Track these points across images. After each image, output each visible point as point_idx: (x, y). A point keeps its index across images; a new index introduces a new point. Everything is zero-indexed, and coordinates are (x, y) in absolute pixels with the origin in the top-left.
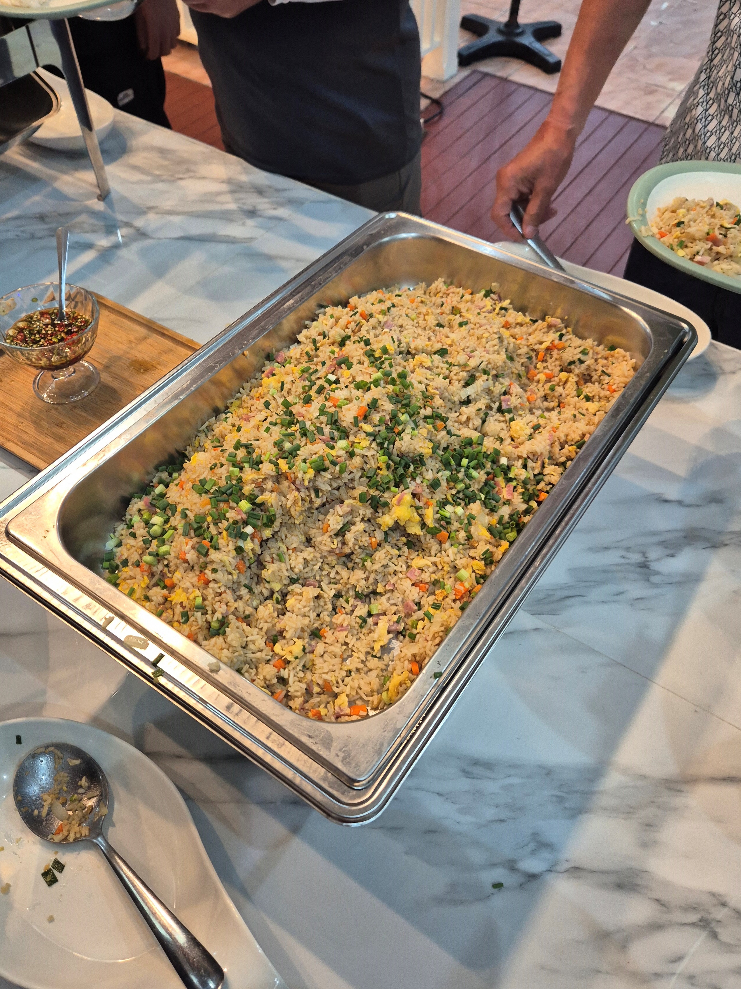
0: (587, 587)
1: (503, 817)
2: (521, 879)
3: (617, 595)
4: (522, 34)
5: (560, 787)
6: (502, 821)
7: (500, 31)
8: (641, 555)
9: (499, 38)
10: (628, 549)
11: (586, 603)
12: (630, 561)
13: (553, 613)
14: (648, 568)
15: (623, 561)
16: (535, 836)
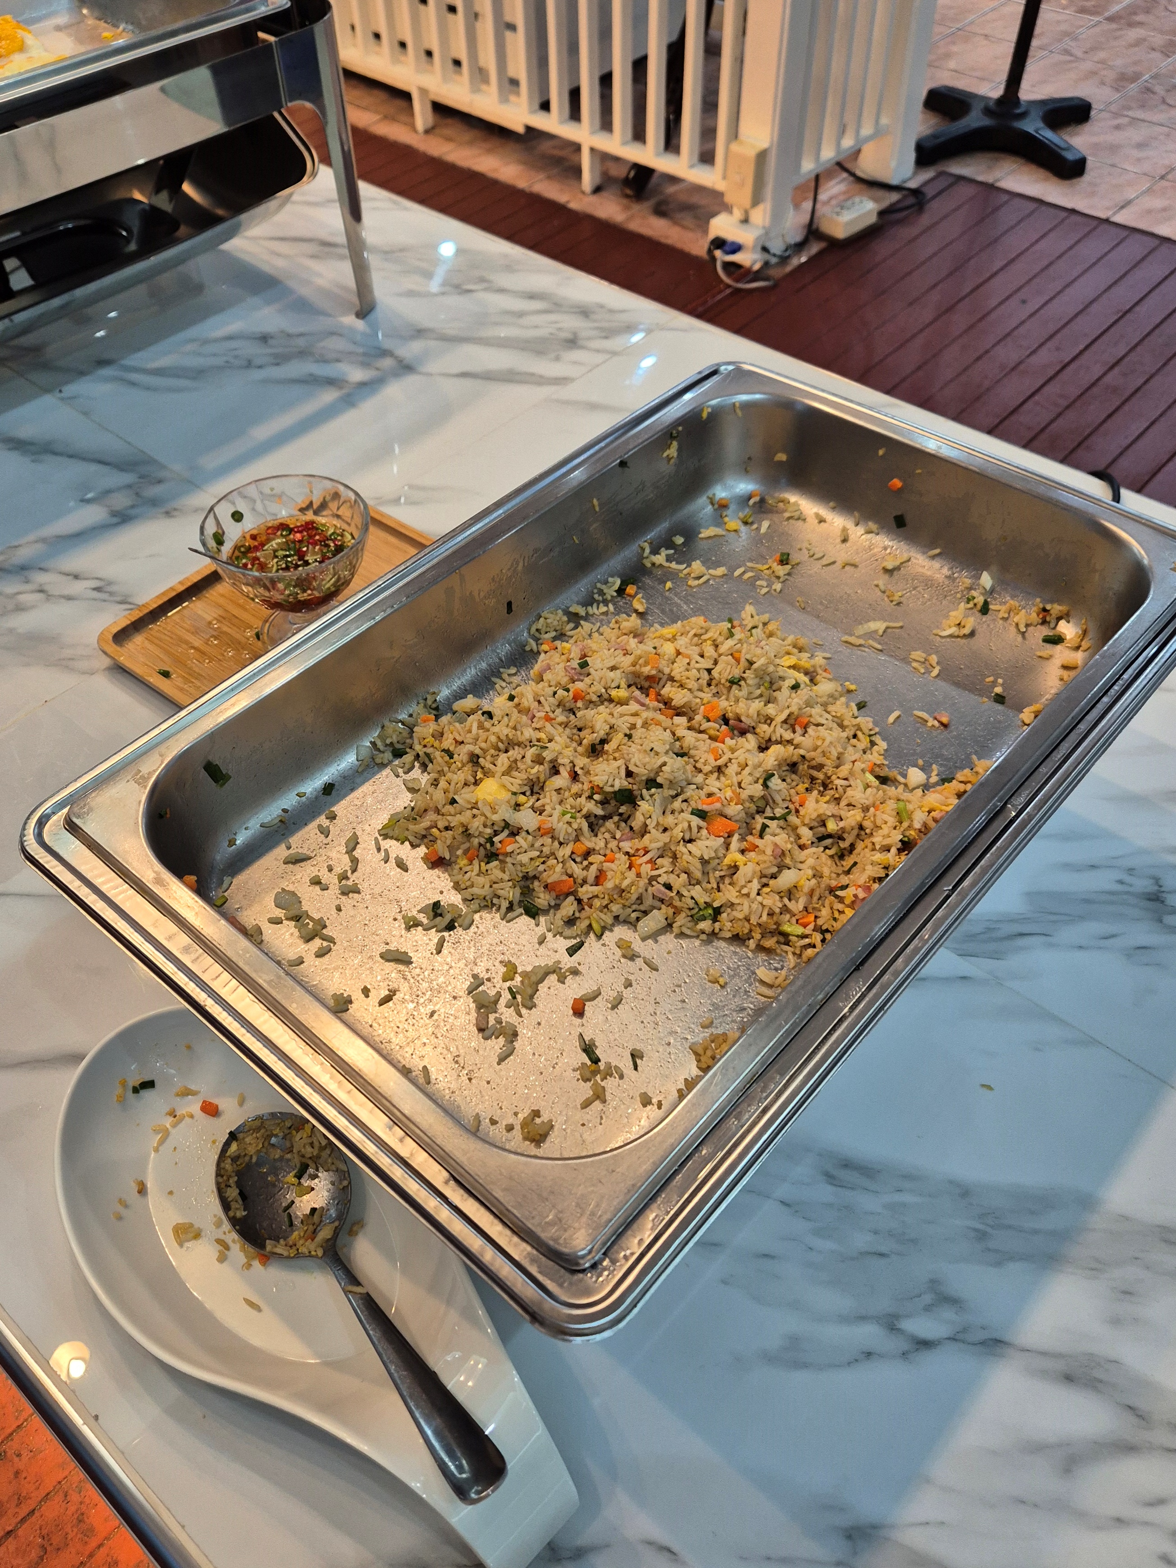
0: (1054, 922)
1: (883, 1249)
2: (905, 1346)
3: (1106, 938)
4: (1023, 115)
5: (982, 1216)
6: (882, 1255)
7: (988, 111)
8: (1152, 881)
9: (986, 122)
10: (1131, 871)
11: (1051, 945)
12: (1131, 889)
13: (995, 956)
14: (1163, 902)
15: (1119, 888)
16: (934, 1284)
